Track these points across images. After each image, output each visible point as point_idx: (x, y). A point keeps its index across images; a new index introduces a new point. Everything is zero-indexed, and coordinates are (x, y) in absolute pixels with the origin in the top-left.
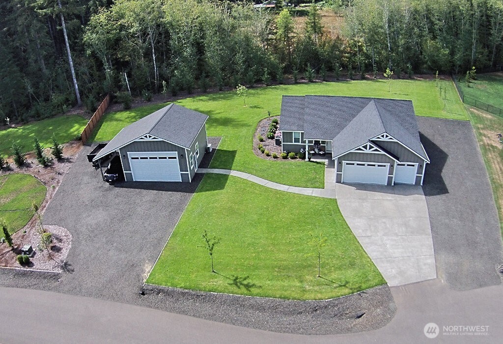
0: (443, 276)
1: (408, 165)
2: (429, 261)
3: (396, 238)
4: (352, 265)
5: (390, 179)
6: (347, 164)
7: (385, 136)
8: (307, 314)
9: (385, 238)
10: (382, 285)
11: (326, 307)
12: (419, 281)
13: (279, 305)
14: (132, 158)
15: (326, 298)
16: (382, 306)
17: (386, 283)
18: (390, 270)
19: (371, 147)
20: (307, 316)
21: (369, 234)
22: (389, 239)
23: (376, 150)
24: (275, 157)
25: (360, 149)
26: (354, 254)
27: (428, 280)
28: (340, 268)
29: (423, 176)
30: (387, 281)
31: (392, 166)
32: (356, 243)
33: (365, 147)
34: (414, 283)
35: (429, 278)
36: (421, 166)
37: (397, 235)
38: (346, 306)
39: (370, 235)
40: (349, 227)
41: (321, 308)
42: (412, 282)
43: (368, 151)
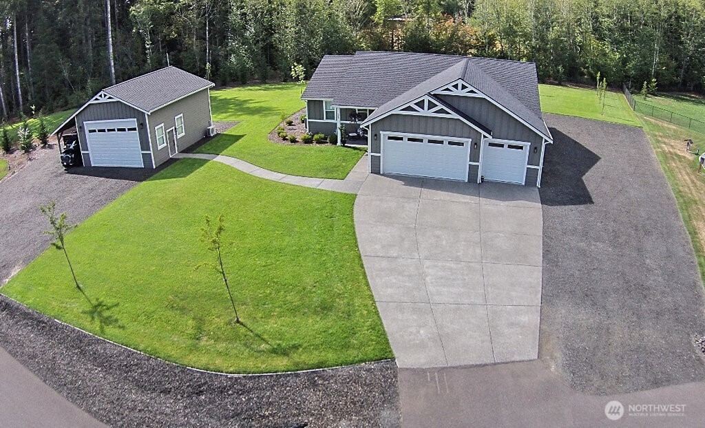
0: (558, 355)
1: (510, 146)
2: (524, 319)
3: (453, 265)
4: (325, 309)
5: (473, 170)
6: (390, 138)
7: (460, 87)
8: (179, 397)
9: (427, 263)
10: (378, 360)
11: (222, 390)
12: (488, 362)
13: (136, 365)
14: (90, 131)
15: (231, 369)
16: (357, 413)
17: (393, 359)
18: (414, 330)
19: (431, 105)
20: (176, 400)
21: (393, 252)
22: (436, 266)
23: (441, 111)
24: (294, 141)
25: (409, 109)
26: (338, 287)
27: (513, 362)
28: (294, 311)
29: (540, 168)
30: (396, 354)
31: (476, 146)
32: (358, 268)
33: (421, 104)
34: (472, 366)
35: (517, 358)
36: (535, 150)
37: (457, 260)
38: (269, 397)
39: (395, 255)
40: (356, 239)
41: (211, 390)
42: (463, 364)
43: (426, 112)
